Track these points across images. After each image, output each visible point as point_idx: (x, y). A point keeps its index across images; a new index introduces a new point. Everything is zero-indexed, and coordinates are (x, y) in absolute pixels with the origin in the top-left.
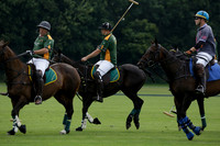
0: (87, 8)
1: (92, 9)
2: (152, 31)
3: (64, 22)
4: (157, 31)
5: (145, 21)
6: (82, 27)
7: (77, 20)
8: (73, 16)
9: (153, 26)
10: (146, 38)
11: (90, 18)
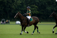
0: (19, 2)
1: (21, 2)
2: (36, 8)
3: (13, 5)
4: (38, 8)
5: (34, 5)
6: (18, 7)
7: (17, 5)
8: (16, 4)
9: (36, 6)
10: (35, 10)
11: (20, 5)
